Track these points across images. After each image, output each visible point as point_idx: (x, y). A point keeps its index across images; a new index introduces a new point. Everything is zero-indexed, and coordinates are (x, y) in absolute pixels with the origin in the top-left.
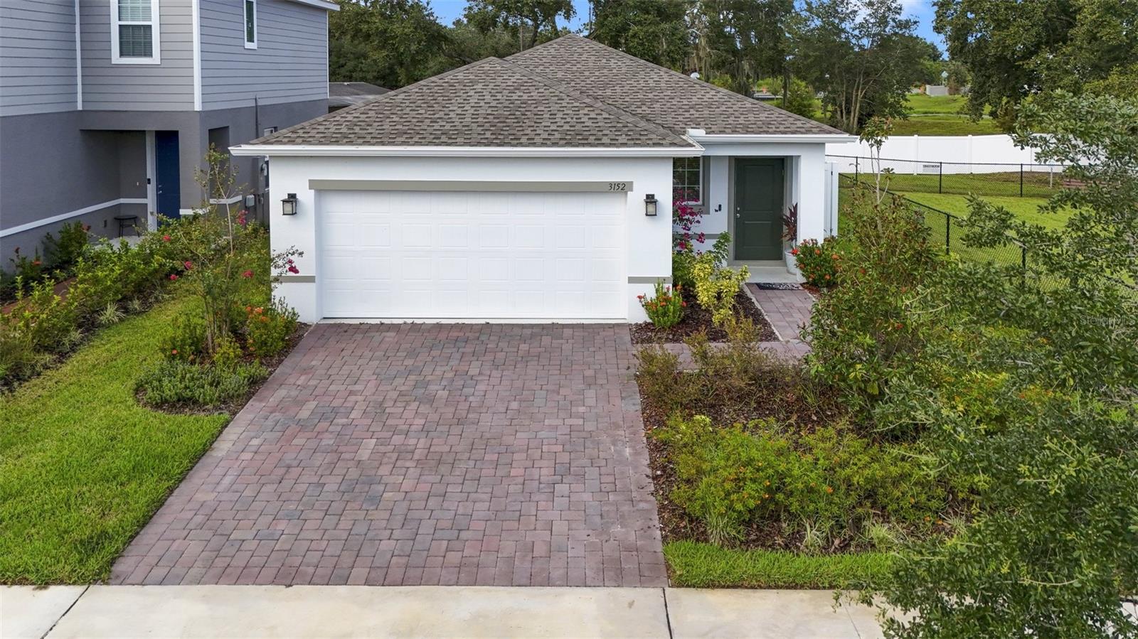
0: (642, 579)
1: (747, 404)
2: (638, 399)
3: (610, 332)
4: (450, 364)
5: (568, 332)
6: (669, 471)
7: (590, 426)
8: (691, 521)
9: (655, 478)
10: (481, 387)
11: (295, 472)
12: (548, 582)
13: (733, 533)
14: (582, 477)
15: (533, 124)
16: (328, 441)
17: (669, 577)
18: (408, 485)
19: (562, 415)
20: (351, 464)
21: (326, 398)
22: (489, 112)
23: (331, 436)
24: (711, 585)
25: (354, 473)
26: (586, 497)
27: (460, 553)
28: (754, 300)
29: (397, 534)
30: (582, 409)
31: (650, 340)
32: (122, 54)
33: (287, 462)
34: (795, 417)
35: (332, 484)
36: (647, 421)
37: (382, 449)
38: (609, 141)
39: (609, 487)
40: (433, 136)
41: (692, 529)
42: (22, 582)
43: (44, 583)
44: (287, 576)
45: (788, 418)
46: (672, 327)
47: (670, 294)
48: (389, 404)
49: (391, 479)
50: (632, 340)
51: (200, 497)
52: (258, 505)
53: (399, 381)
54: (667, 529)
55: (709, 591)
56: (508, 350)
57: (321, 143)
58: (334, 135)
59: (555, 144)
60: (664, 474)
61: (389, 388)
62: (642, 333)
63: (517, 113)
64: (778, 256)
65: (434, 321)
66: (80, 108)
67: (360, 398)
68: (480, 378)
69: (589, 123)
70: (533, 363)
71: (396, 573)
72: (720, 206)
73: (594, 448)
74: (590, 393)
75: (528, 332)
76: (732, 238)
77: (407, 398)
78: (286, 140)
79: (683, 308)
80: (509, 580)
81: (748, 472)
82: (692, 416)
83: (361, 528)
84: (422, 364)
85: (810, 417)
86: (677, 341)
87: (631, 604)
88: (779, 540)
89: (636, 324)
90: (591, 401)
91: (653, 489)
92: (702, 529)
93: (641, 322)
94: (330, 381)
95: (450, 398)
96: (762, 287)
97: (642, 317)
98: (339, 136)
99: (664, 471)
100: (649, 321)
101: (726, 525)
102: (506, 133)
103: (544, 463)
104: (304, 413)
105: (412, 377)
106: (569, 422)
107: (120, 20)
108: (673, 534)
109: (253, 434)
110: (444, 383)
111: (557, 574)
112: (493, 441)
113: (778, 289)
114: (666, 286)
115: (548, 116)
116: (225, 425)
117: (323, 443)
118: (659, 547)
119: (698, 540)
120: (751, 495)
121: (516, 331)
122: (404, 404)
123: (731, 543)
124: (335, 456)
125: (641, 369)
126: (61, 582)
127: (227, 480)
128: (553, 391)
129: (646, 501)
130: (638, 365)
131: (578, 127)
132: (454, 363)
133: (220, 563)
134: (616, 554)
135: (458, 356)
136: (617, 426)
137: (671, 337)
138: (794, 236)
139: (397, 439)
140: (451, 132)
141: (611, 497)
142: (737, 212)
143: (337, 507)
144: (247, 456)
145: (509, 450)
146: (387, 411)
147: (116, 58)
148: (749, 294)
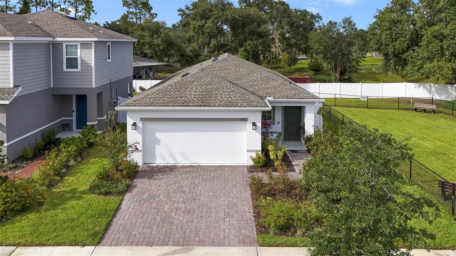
0: (251, 244)
1: (284, 194)
2: (250, 192)
3: (241, 169)
4: (189, 180)
5: (226, 169)
6: (259, 214)
7: (235, 201)
8: (265, 229)
9: (255, 216)
10: (200, 188)
11: (146, 215)
12: (224, 245)
13: (277, 232)
14: (233, 216)
15: (215, 98)
16: (154, 205)
17: (258, 244)
18: (181, 219)
19: (226, 197)
20: (163, 212)
21: (151, 192)
22: (200, 94)
23: (155, 204)
24: (270, 246)
25: (164, 215)
26: (234, 222)
27: (199, 238)
28: (289, 156)
29: (180, 232)
30: (232, 195)
31: (253, 172)
32: (67, 68)
33: (144, 212)
34: (298, 198)
35: (158, 219)
36: (252, 199)
37: (171, 208)
38: (240, 105)
39: (241, 219)
40: (181, 103)
41: (265, 231)
42: (77, 245)
43: (84, 246)
44: (151, 244)
45: (296, 198)
46: (262, 167)
47: (261, 155)
48: (171, 193)
49: (176, 217)
50: (248, 171)
51: (120, 222)
52: (137, 224)
53: (173, 186)
54: (258, 231)
55: (269, 247)
56: (207, 175)
57: (145, 106)
58: (149, 103)
59: (222, 106)
60: (257, 215)
61: (170, 188)
62: (251, 169)
63: (209, 94)
64: (299, 140)
65: (182, 165)
66: (52, 86)
67: (162, 192)
68: (199, 185)
69: (233, 98)
70: (216, 180)
71: (181, 243)
72: (279, 122)
73: (236, 208)
74: (235, 190)
75: (213, 168)
76: (283, 134)
77: (176, 192)
78: (133, 105)
79: (265, 161)
80: (213, 245)
81: (281, 214)
82: (266, 197)
83: (169, 231)
84: (180, 180)
85: (303, 198)
86: (263, 172)
87: (247, 251)
88: (290, 234)
89: (249, 166)
90: (235, 193)
91: (254, 219)
92: (268, 231)
93: (251, 165)
94: (151, 186)
95: (190, 191)
96: (293, 151)
97: (252, 163)
98: (150, 103)
99: (257, 214)
100: (254, 164)
101: (275, 230)
102: (206, 102)
103: (221, 212)
104: (145, 197)
105: (177, 185)
106: (228, 199)
107: (66, 56)
108: (259, 232)
109: (131, 203)
110: (187, 186)
111: (226, 243)
112: (205, 205)
113: (298, 152)
114: (259, 153)
115: (220, 95)
116: (122, 200)
117: (153, 206)
118: (256, 236)
119: (267, 234)
120: (282, 221)
121: (210, 168)
122: (176, 193)
123: (276, 234)
124: (157, 210)
125: (251, 182)
126: (88, 245)
127: (126, 218)
128: (223, 189)
129: (252, 223)
130: (250, 180)
131: (230, 99)
132: (190, 179)
133: (131, 240)
134: (243, 238)
135: (191, 177)
136: (243, 201)
137: (261, 170)
138: (304, 133)
139: (176, 205)
140: (188, 102)
141: (242, 222)
142: (284, 124)
143: (161, 225)
144: (130, 210)
145: (210, 208)
146: (171, 196)
147: (65, 69)
148: (288, 154)
